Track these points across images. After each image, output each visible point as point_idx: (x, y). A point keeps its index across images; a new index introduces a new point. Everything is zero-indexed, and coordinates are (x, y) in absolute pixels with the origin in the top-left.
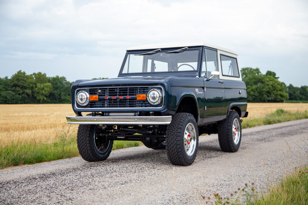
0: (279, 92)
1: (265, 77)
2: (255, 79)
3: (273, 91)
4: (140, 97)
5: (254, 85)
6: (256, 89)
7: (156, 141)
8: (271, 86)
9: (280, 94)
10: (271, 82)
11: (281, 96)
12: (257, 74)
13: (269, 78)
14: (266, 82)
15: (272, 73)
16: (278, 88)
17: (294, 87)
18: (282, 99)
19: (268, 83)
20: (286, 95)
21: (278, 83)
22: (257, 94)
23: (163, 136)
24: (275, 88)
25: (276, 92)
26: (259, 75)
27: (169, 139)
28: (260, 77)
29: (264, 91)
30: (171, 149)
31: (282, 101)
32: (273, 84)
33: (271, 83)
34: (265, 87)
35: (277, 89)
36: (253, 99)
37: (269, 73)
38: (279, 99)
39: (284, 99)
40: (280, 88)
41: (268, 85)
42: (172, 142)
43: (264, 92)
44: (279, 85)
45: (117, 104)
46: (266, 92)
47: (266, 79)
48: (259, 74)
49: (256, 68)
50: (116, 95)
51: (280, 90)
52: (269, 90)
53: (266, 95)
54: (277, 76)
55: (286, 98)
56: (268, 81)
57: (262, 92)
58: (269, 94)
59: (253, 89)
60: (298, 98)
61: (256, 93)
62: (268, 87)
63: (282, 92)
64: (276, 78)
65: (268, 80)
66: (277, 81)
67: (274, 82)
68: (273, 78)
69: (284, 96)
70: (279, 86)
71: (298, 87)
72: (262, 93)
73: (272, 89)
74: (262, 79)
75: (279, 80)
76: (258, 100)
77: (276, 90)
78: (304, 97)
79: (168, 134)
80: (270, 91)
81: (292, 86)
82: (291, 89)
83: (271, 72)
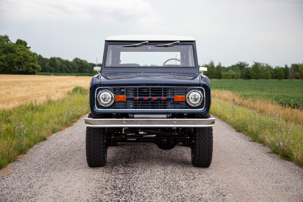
0: (31, 64)
1: (15, 46)
2: (4, 47)
3: (25, 62)
4: (179, 98)
5: (3, 54)
6: (6, 59)
7: (174, 142)
8: (22, 57)
9: (32, 65)
10: (23, 51)
11: (34, 67)
12: (5, 42)
13: (20, 47)
14: (17, 51)
15: (23, 42)
16: (31, 59)
17: (43, 58)
18: (34, 70)
19: (19, 53)
20: (39, 67)
21: (30, 53)
22: (7, 65)
23: (186, 137)
24: (27, 58)
25: (28, 63)
26: (9, 44)
27: (201, 141)
28: (9, 46)
29: (15, 61)
30: (203, 151)
31: (33, 73)
32: (24, 54)
33: (22, 53)
34: (16, 57)
35: (29, 59)
36: (2, 70)
37: (19, 42)
38: (31, 70)
39: (36, 71)
40: (32, 59)
41: (19, 55)
42: (205, 144)
43: (15, 63)
44: (31, 55)
45: (149, 105)
46: (17, 62)
47: (17, 48)
48: (9, 42)
49: (4, 35)
50: (149, 96)
51: (32, 61)
52: (20, 61)
53: (17, 66)
54: (28, 46)
55: (38, 69)
56: (19, 51)
57: (12, 62)
58: (20, 65)
59: (2, 58)
60: (48, 70)
61: (5, 63)
62: (19, 57)
63: (35, 63)
64: (27, 48)
65: (19, 49)
66: (29, 51)
67: (25, 53)
68: (24, 47)
69: (37, 68)
70: (31, 57)
71: (47, 59)
72: (13, 64)
73: (23, 60)
74: (12, 48)
75: (31, 50)
76: (8, 72)
77: (27, 61)
78: (53, 69)
79: (199, 135)
80: (22, 62)
81: (42, 57)
82: (41, 60)
83: (21, 40)
